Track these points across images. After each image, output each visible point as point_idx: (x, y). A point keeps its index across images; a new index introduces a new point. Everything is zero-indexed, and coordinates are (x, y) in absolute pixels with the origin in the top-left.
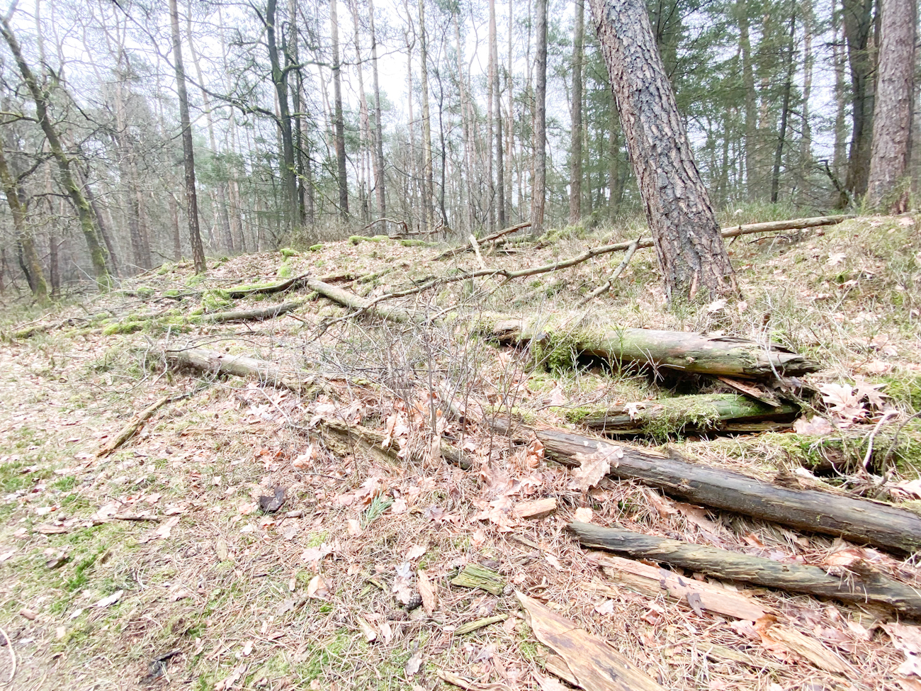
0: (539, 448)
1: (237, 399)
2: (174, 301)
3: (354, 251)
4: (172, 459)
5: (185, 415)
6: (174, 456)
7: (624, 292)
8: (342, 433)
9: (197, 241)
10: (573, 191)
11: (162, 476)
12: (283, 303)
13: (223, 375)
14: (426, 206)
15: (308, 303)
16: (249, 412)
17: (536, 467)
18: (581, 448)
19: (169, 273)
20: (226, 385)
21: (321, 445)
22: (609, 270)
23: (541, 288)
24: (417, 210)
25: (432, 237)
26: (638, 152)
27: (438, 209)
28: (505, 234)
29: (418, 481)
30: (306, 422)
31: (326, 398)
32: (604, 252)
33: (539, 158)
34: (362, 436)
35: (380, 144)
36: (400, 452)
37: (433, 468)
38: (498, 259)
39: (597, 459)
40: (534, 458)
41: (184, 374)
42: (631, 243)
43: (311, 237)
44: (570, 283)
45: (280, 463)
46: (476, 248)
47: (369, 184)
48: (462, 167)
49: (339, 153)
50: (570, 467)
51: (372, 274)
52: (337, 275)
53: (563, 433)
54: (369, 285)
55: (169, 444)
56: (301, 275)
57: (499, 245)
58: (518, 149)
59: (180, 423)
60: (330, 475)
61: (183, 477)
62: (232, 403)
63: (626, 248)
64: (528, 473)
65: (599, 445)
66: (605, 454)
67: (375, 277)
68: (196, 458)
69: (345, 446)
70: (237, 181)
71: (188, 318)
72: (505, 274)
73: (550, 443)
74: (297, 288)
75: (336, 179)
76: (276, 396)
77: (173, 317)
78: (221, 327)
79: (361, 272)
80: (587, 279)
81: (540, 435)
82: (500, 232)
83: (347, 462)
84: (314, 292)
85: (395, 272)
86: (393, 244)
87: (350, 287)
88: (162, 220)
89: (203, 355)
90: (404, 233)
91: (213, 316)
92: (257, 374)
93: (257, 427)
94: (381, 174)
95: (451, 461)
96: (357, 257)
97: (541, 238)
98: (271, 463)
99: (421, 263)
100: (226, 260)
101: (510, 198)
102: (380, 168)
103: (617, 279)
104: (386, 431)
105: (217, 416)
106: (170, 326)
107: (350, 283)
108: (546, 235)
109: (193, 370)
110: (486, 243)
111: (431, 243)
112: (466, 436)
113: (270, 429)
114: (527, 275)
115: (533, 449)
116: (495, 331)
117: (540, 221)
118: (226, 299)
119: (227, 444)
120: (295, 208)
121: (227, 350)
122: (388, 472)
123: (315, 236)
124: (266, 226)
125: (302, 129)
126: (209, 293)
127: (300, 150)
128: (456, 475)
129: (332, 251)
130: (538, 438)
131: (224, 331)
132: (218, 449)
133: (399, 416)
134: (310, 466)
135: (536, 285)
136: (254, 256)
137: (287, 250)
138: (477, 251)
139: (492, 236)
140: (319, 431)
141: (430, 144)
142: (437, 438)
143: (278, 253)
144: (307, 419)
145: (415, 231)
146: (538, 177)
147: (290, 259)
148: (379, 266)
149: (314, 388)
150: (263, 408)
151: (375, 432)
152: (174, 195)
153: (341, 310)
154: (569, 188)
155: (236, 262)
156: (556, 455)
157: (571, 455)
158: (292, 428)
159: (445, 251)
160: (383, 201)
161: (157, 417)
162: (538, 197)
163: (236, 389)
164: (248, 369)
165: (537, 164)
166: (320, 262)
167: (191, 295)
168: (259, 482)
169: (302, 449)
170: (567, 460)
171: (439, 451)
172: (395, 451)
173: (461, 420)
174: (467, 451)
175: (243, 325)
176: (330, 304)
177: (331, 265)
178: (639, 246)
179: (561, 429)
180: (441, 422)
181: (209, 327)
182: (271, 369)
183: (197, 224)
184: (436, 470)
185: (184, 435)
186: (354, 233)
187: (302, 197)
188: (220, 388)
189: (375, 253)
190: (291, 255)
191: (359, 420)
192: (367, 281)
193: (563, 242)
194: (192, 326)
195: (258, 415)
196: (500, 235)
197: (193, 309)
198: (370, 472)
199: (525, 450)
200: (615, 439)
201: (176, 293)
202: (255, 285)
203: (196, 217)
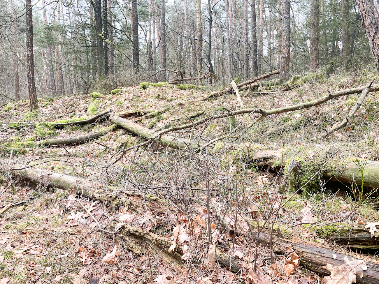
0: (295, 259)
1: (60, 207)
2: (15, 130)
3: (143, 93)
4: (16, 252)
5: (24, 218)
6: (17, 250)
7: (359, 127)
8: (139, 238)
9: (33, 87)
10: (312, 45)
11: (9, 265)
12: (91, 133)
13: (51, 188)
14: (196, 59)
15: (109, 133)
16: (70, 217)
17: (293, 274)
18: (330, 260)
19: (12, 110)
20: (53, 196)
21: (123, 246)
22: (346, 109)
23: (290, 123)
24: (190, 61)
25: (201, 82)
26: (369, 21)
27: (205, 60)
28: (259, 79)
29: (198, 279)
30: (112, 228)
31: (126, 209)
32: (341, 95)
33: (285, 21)
34: (154, 241)
35: (164, 14)
36: (184, 255)
37: (209, 270)
38: (254, 99)
39: (345, 270)
40: (291, 266)
41: (23, 186)
42: (364, 87)
43: (112, 84)
44: (313, 119)
45: (93, 258)
46: (237, 91)
47: (154, 43)
48: (224, 28)
49: (134, 22)
50: (322, 275)
51: (157, 111)
52: (131, 111)
53: (315, 246)
54: (154, 120)
55: (13, 240)
56: (105, 112)
57: (255, 88)
58: (268, 14)
59: (21, 224)
60: (130, 270)
61: (24, 266)
62: (57, 209)
63: (359, 92)
64: (286, 279)
65: (346, 258)
66: (352, 266)
67: (159, 113)
68: (32, 252)
69: (140, 248)
70: (61, 44)
71: (25, 143)
72: (261, 112)
73: (305, 255)
74: (101, 122)
75: (131, 41)
76: (89, 206)
77: (14, 143)
78: (47, 150)
79: (149, 109)
80: (327, 116)
81: (296, 248)
82: (255, 78)
83: (142, 260)
84: (114, 125)
85: (174, 110)
86: (172, 88)
87: (140, 121)
88: (8, 72)
89: (37, 172)
90: (180, 79)
91: (42, 142)
92: (75, 188)
93: (76, 229)
94: (164, 36)
95: (224, 265)
96: (145, 99)
97: (288, 82)
98: (86, 258)
99: (193, 103)
100: (52, 101)
101: (262, 51)
102: (163, 32)
103: (353, 117)
104: (172, 238)
105: (47, 220)
106: (12, 149)
107: (140, 118)
108: (292, 80)
109: (29, 183)
110: (244, 87)
111: (200, 86)
112: (235, 246)
113: (85, 231)
114: (278, 113)
115: (290, 259)
116: (254, 158)
117: (287, 69)
118: (52, 129)
119: (54, 242)
120: (102, 63)
121: (53, 168)
122: (174, 271)
123: (116, 83)
124: (79, 75)
125: (108, 6)
126: (40, 125)
127: (106, 22)
128: (228, 277)
129: (127, 94)
130: (295, 250)
131: (50, 153)
132: (48, 245)
133: (182, 227)
134: (115, 263)
135: (285, 120)
136: (71, 98)
137: (95, 93)
138: (237, 94)
139: (249, 81)
140: (121, 235)
141: (200, 13)
142: (213, 247)
143: (88, 95)
144: (112, 225)
145: (188, 77)
146: (284, 35)
147: (97, 100)
148: (162, 105)
149: (117, 202)
150: (80, 214)
151: (163, 238)
152: (17, 54)
153: (133, 138)
154: (308, 42)
155: (58, 102)
156: (310, 264)
157: (322, 265)
158: (102, 231)
159: (212, 93)
160: (165, 55)
161: (4, 219)
162: (284, 50)
163: (60, 199)
164: (69, 185)
165: (284, 26)
166: (118, 102)
167: (27, 126)
168: (78, 273)
169: (108, 249)
170: (318, 269)
171: (214, 257)
172: (179, 255)
173: (232, 232)
174: (237, 258)
175: (63, 148)
176: (125, 134)
177: (126, 104)
178: (370, 90)
179: (313, 243)
180: (215, 233)
181: (40, 150)
182: (86, 185)
183: (33, 75)
184: (212, 272)
185: (23, 233)
186: (143, 80)
187: (106, 54)
188: (49, 198)
189: (159, 95)
190: (98, 97)
191: (151, 228)
192: (153, 116)
193: (306, 86)
194: (27, 149)
195: (76, 219)
196: (256, 81)
197: (28, 137)
198: (161, 270)
199: (284, 260)
200: (359, 252)
201: (16, 125)
202: (72, 119)
203: (33, 70)
